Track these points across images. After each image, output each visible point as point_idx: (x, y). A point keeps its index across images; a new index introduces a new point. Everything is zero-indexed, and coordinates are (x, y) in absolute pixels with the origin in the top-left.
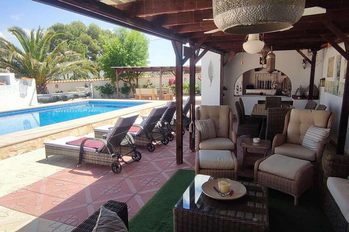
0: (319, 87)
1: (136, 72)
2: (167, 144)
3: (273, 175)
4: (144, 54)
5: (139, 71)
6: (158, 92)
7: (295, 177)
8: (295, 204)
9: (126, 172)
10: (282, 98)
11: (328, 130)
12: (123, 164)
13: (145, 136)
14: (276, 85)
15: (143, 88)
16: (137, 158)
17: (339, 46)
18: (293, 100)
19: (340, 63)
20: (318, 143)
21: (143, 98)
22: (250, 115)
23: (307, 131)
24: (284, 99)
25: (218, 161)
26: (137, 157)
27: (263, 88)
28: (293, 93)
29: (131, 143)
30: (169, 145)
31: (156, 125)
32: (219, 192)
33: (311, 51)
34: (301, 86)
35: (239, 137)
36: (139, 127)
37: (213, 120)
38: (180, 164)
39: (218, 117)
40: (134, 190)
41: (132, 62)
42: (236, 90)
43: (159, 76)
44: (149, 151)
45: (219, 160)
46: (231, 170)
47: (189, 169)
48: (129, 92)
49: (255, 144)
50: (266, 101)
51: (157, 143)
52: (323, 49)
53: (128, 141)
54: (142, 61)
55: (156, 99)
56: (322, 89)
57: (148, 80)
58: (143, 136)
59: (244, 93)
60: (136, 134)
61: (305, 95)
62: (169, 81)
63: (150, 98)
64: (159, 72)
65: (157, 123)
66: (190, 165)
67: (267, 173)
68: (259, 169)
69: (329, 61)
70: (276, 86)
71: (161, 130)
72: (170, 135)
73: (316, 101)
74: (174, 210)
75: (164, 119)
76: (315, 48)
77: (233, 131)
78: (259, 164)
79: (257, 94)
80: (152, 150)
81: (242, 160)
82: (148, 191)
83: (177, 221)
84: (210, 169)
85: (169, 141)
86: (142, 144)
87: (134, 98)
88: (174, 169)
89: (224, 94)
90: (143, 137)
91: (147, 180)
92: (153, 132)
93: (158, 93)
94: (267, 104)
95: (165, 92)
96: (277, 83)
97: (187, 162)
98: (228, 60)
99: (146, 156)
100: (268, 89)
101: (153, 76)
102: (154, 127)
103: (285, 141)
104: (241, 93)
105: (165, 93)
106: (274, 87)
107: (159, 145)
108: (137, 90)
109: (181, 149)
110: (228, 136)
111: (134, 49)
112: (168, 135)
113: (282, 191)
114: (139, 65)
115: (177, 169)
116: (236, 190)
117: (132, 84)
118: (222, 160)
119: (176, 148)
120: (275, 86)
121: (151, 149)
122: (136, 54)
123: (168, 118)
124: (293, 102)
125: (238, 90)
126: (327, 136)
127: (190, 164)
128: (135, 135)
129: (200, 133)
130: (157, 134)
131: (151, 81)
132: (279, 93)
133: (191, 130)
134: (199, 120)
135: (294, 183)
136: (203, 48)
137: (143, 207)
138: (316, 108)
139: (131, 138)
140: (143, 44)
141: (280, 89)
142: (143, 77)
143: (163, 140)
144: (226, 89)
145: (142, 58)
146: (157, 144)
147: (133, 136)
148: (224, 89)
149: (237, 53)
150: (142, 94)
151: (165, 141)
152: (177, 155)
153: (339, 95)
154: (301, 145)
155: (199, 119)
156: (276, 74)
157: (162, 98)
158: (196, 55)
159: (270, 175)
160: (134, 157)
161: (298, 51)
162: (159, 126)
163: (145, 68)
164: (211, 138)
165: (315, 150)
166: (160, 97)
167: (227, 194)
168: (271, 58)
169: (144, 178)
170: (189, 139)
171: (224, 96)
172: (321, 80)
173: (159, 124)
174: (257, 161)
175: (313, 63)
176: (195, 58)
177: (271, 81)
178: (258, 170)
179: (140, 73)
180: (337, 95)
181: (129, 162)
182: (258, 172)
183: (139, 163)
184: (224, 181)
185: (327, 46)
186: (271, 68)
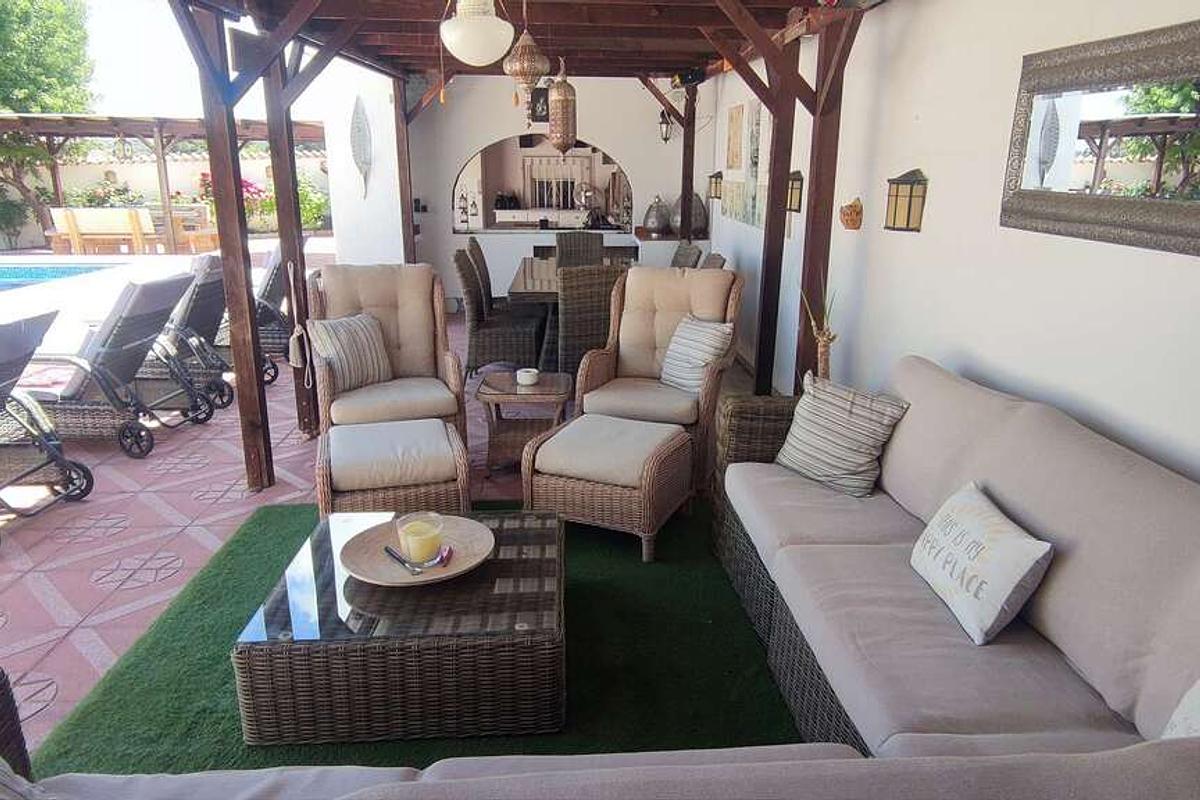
0: (707, 202)
1: (43, 139)
2: (206, 419)
3: (579, 479)
4: (76, 62)
5: (58, 135)
6: (158, 223)
7: (641, 478)
8: (645, 558)
9: (27, 550)
10: (605, 236)
11: (728, 327)
12: (8, 520)
13: (101, 397)
14: (588, 194)
15: (85, 206)
16: (71, 487)
17: (753, 68)
18: (639, 243)
19: (758, 124)
20: (701, 370)
21: (90, 249)
22: (506, 295)
23: (673, 335)
24: (611, 239)
25: (400, 457)
26: (74, 484)
27: (550, 206)
28: (637, 220)
29: (36, 433)
30: (217, 425)
31: (150, 353)
32: (403, 562)
33: (681, 82)
34: (657, 197)
35: (477, 373)
36: (70, 362)
37: (377, 319)
38: (263, 487)
39: (394, 306)
40: (68, 615)
41: (20, 94)
42: (458, 212)
43: (154, 157)
44: (128, 452)
45: (403, 455)
46: (446, 482)
47: (297, 502)
48: (22, 224)
49: (523, 389)
50: (557, 249)
51: (164, 420)
52: (713, 79)
53: (24, 427)
54: (68, 89)
55: (150, 250)
56: (716, 207)
57: (107, 174)
58: (98, 398)
59: (490, 222)
60: (59, 394)
61: (672, 224)
62: (201, 177)
63: (124, 248)
64: (151, 141)
65: (153, 340)
66: (301, 487)
67: (561, 476)
68: (536, 467)
69: (731, 118)
70: (590, 197)
71: (176, 370)
72: (217, 386)
73: (701, 244)
74: (233, 654)
75: (187, 326)
76: (692, 73)
77: (448, 350)
78: (536, 452)
79: (532, 225)
80: (142, 451)
81: (487, 445)
82: (129, 608)
83: (252, 691)
84: (374, 490)
85: (212, 407)
86: (90, 431)
87: (50, 249)
88: (242, 510)
89: (418, 226)
90: (98, 404)
91: (121, 567)
92: (140, 379)
93: (155, 226)
94: (561, 258)
95: (187, 224)
96: (593, 188)
97: (290, 477)
98: (420, 102)
99: (112, 476)
100: (565, 207)
101: (125, 157)
102: (143, 359)
103: (614, 371)
104: (477, 222)
105: (187, 228)
106: (583, 201)
107: (173, 427)
108: (57, 214)
109: (261, 431)
110: (435, 372)
111: (23, 35)
112: (209, 389)
113: (606, 525)
114: (53, 105)
115: (253, 508)
116: (461, 546)
117: (33, 189)
118: (414, 452)
119: (240, 433)
120: (586, 197)
121: (134, 444)
122: (35, 60)
123: (202, 319)
124: (637, 248)
125: (464, 210)
126: (726, 348)
127: (302, 484)
128: (57, 396)
129: (329, 365)
130: (157, 385)
131: (118, 176)
132: (598, 220)
133: (300, 360)
134: (324, 318)
135: (639, 497)
136: (313, 45)
137: (109, 672)
138: (699, 266)
139: (34, 411)
140: (65, 18)
141: (599, 208)
142: (80, 159)
143: (188, 406)
144: (425, 209)
145: (66, 77)
146: (163, 424)
147: (47, 403)
148: (415, 210)
149: (450, 78)
150: (84, 231)
151: (196, 408)
152: (248, 455)
153: (756, 222)
154: (659, 379)
155: (323, 315)
156: (587, 157)
157: (177, 247)
158: (290, 72)
159: (571, 484)
160: (57, 488)
161: (645, 82)
162: (167, 357)
163: (84, 119)
164: (372, 383)
165: (696, 390)
166: (169, 244)
167: (431, 563)
168: (563, 101)
169: (111, 562)
170: (294, 395)
171: (418, 233)
172: (711, 177)
173: (163, 344)
174: (530, 443)
175: (688, 122)
176: (286, 83)
177: (572, 183)
178: (536, 472)
179: (65, 141)
180: (753, 224)
181: (35, 506)
182: (536, 478)
183: (88, 505)
184: (418, 522)
185: (720, 70)
186: (565, 133)
